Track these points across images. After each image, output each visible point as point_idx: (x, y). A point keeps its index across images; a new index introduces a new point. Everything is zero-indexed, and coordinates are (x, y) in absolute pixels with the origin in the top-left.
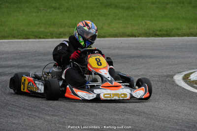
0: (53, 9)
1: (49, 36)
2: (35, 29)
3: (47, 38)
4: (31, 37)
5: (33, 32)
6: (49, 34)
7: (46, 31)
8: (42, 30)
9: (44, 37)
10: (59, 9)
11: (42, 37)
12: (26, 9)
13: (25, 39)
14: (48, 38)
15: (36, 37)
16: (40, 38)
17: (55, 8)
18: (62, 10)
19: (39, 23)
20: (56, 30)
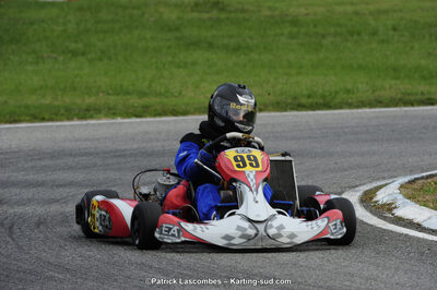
0: (70, 55)
1: (62, 115)
2: (32, 100)
3: (57, 120)
4: (23, 118)
5: (27, 107)
6: (62, 111)
7: (56, 103)
8: (47, 102)
9: (53, 116)
10: (83, 54)
11: (47, 117)
12: (12, 57)
13: (11, 123)
14: (61, 120)
15: (35, 118)
16: (43, 120)
17: (75, 54)
18: (90, 57)
19: (41, 88)
20: (78, 101)
